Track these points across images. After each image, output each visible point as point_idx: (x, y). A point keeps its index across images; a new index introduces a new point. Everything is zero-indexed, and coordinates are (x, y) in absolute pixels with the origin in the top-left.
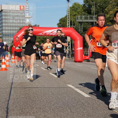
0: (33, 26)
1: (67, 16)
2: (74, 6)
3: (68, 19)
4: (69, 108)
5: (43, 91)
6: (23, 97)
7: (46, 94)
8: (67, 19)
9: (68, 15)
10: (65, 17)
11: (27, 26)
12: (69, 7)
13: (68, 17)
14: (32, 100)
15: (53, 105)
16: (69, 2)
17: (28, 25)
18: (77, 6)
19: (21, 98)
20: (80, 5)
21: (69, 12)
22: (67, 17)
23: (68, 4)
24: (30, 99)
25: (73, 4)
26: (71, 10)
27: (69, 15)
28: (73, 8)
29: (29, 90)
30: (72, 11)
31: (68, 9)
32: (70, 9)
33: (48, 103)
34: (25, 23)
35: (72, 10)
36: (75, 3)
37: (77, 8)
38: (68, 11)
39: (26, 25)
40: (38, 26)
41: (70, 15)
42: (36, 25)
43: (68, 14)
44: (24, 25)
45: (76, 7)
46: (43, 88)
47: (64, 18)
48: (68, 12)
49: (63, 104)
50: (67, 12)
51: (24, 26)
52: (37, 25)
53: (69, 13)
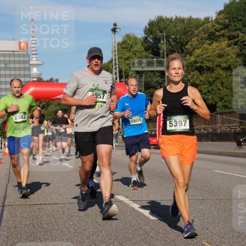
0: (47, 81)
1: (112, 60)
2: (126, 41)
3: (114, 65)
4: (119, 242)
5: (66, 209)
6: (27, 223)
7: (73, 216)
8: (112, 66)
9: (114, 59)
10: (109, 62)
11: (34, 81)
12: (115, 42)
13: (114, 61)
14: (45, 228)
15: (88, 238)
16: (115, 33)
17: (35, 79)
18: (132, 40)
19: (23, 226)
20: (137, 39)
21: (117, 52)
22: (112, 63)
23: (115, 36)
24: (42, 227)
25: (123, 37)
26: (120, 47)
27: (116, 59)
28: (125, 44)
29: (39, 209)
30: (122, 51)
31: (115, 48)
32: (117, 46)
33: (76, 235)
34: (29, 76)
35: (122, 49)
36: (127, 35)
37: (131, 44)
38: (114, 50)
39: (32, 80)
40: (57, 80)
41: (118, 59)
42: (51, 79)
43: (115, 56)
44: (27, 79)
45: (129, 42)
46: (66, 205)
47: (107, 63)
48: (114, 53)
49: (107, 235)
50: (112, 52)
51: (28, 82)
52: (54, 79)
53: (116, 54)
